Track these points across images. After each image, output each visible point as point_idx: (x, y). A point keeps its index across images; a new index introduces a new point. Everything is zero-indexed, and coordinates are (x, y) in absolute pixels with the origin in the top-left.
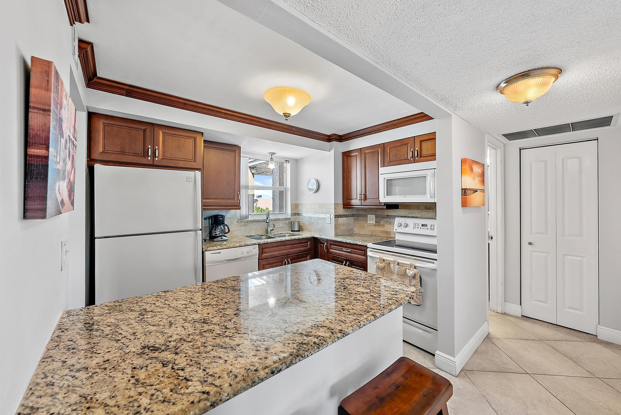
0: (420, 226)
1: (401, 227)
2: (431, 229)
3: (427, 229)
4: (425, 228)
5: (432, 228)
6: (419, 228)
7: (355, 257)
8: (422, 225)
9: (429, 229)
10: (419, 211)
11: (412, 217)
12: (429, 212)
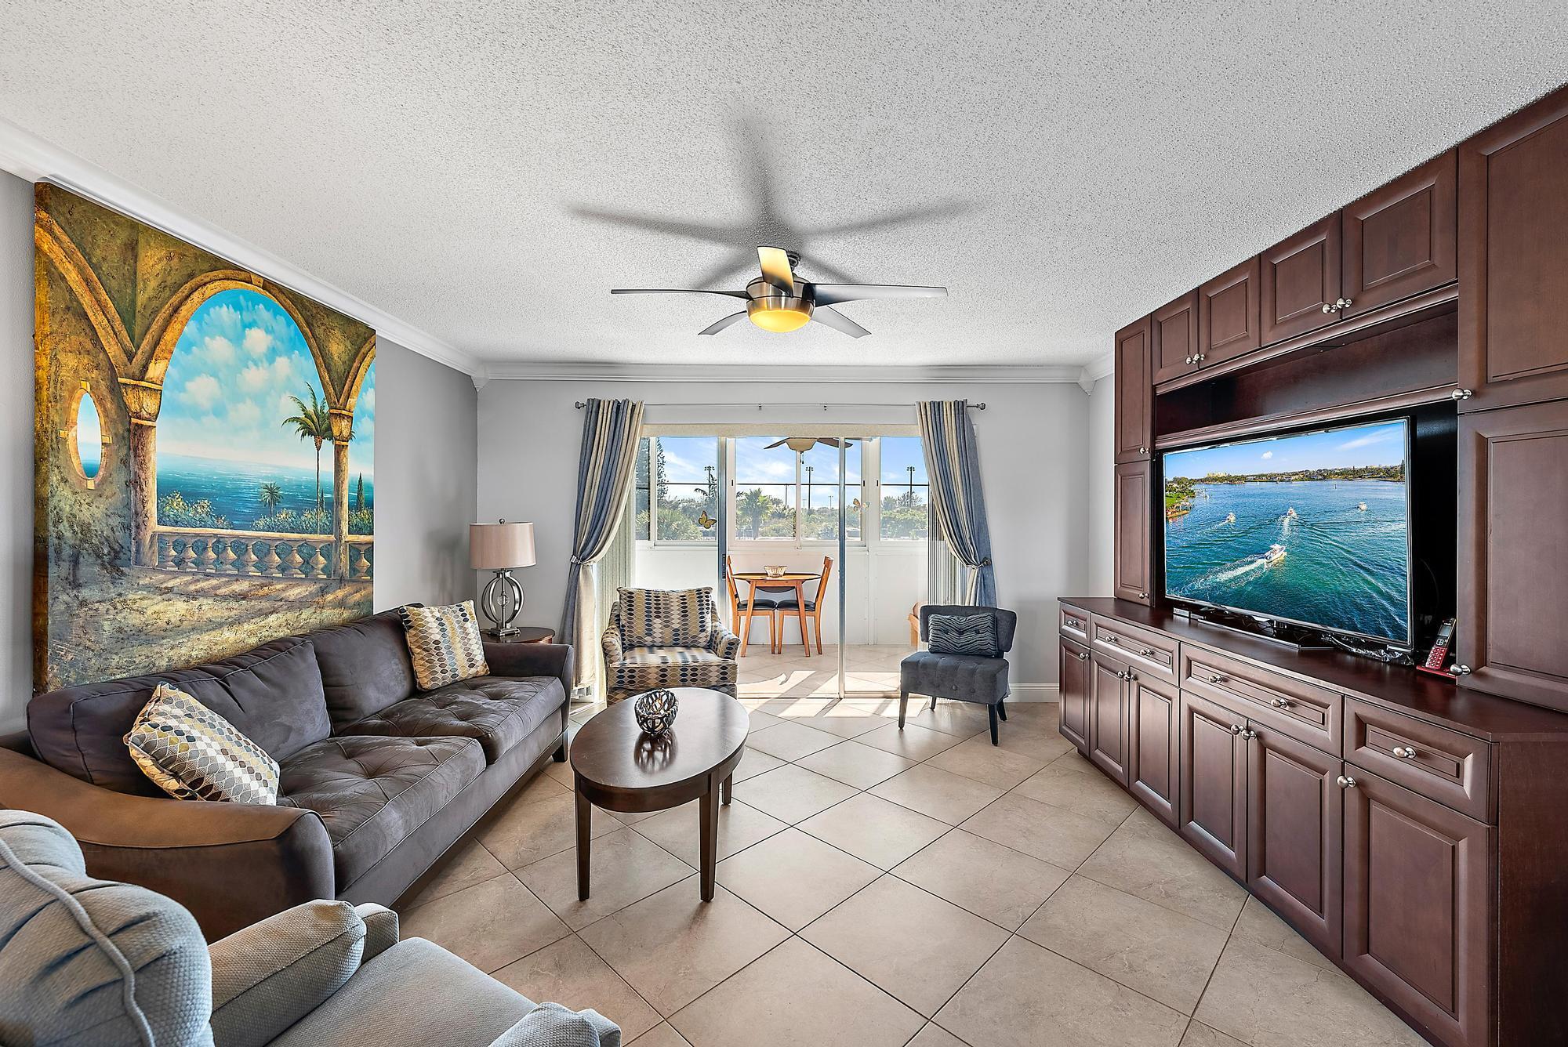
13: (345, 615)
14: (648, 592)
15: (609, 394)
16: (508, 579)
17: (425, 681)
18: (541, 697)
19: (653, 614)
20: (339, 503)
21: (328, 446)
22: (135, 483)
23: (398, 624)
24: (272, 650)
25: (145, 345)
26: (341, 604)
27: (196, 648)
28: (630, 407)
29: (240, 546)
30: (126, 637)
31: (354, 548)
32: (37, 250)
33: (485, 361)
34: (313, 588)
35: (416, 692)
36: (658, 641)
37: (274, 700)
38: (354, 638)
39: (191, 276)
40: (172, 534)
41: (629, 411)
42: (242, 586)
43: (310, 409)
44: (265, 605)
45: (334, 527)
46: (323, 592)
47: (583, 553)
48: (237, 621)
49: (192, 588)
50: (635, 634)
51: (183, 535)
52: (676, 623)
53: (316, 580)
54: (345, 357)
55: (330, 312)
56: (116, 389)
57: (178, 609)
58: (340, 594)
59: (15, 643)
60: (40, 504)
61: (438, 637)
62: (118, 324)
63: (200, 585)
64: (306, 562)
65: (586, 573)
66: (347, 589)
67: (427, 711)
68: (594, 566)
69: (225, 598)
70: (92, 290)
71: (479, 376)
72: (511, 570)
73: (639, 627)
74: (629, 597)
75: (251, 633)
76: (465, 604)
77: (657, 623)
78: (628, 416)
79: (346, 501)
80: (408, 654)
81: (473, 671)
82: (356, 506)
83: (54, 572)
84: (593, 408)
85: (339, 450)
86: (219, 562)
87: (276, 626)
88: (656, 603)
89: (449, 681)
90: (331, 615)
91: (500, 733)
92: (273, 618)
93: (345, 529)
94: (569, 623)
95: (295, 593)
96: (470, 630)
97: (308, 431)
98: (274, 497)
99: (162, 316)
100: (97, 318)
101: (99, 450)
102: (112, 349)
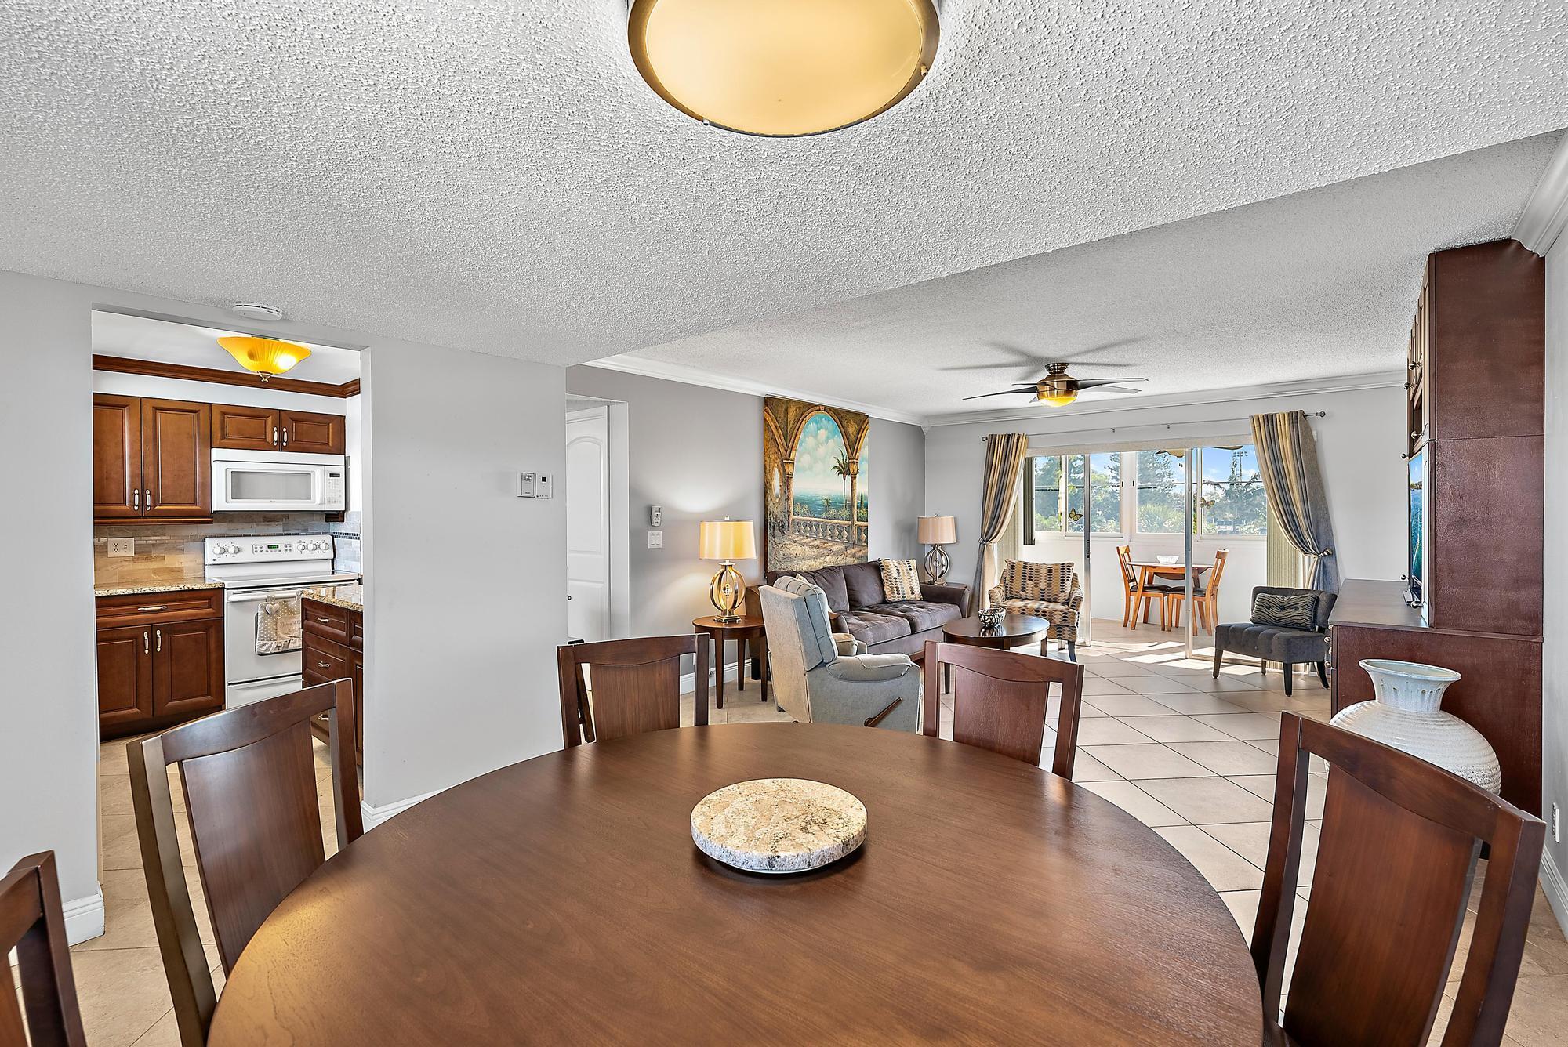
0: (265, 548)
1: (224, 555)
2: (286, 550)
3: (280, 551)
4: (276, 551)
5: (288, 548)
6: (264, 551)
7: (181, 617)
8: (269, 547)
9: (284, 551)
10: (251, 524)
11: (244, 536)
12: (270, 525)
13: (856, 562)
14: (1026, 563)
15: (1001, 430)
16: (939, 551)
17: (890, 598)
18: (945, 612)
19: (1027, 578)
20: (853, 506)
21: (848, 477)
22: (788, 500)
23: (877, 567)
24: (829, 570)
25: (790, 447)
26: (854, 556)
27: (804, 566)
28: (1016, 438)
29: (817, 525)
30: (787, 557)
31: (859, 528)
32: (765, 419)
33: (927, 417)
34: (843, 547)
35: (885, 601)
36: (1030, 596)
37: (830, 588)
38: (859, 570)
39: (802, 415)
40: (798, 519)
41: (1015, 441)
42: (817, 543)
43: (841, 461)
44: (825, 552)
45: (851, 518)
46: (846, 548)
47: (987, 537)
48: (816, 558)
49: (803, 541)
50: (1014, 590)
51: (800, 520)
52: (1043, 584)
53: (844, 543)
54: (855, 433)
55: (849, 412)
56: (783, 464)
57: (798, 549)
58: (853, 551)
59: (761, 555)
60: (766, 507)
61: (896, 576)
62: (783, 440)
63: (805, 540)
64: (840, 534)
65: (989, 550)
66: (856, 549)
67: (889, 608)
68: (995, 546)
69: (813, 547)
70: (777, 430)
71: (925, 426)
72: (941, 545)
73: (1017, 585)
74: (1012, 566)
75: (821, 564)
76: (910, 561)
77: (1029, 584)
78: (1015, 444)
79: (856, 505)
80: (882, 582)
81: (913, 596)
82: (860, 507)
83: (770, 532)
84: (992, 440)
85: (853, 479)
86: (811, 531)
87: (828, 561)
88: (1030, 571)
89: (901, 599)
90: (850, 561)
91: (918, 620)
92: (828, 558)
93: (855, 519)
94: (977, 582)
95: (836, 548)
96: (913, 575)
97: (840, 472)
98: (829, 504)
99: (794, 433)
100: (778, 440)
101: (779, 488)
102: (782, 450)
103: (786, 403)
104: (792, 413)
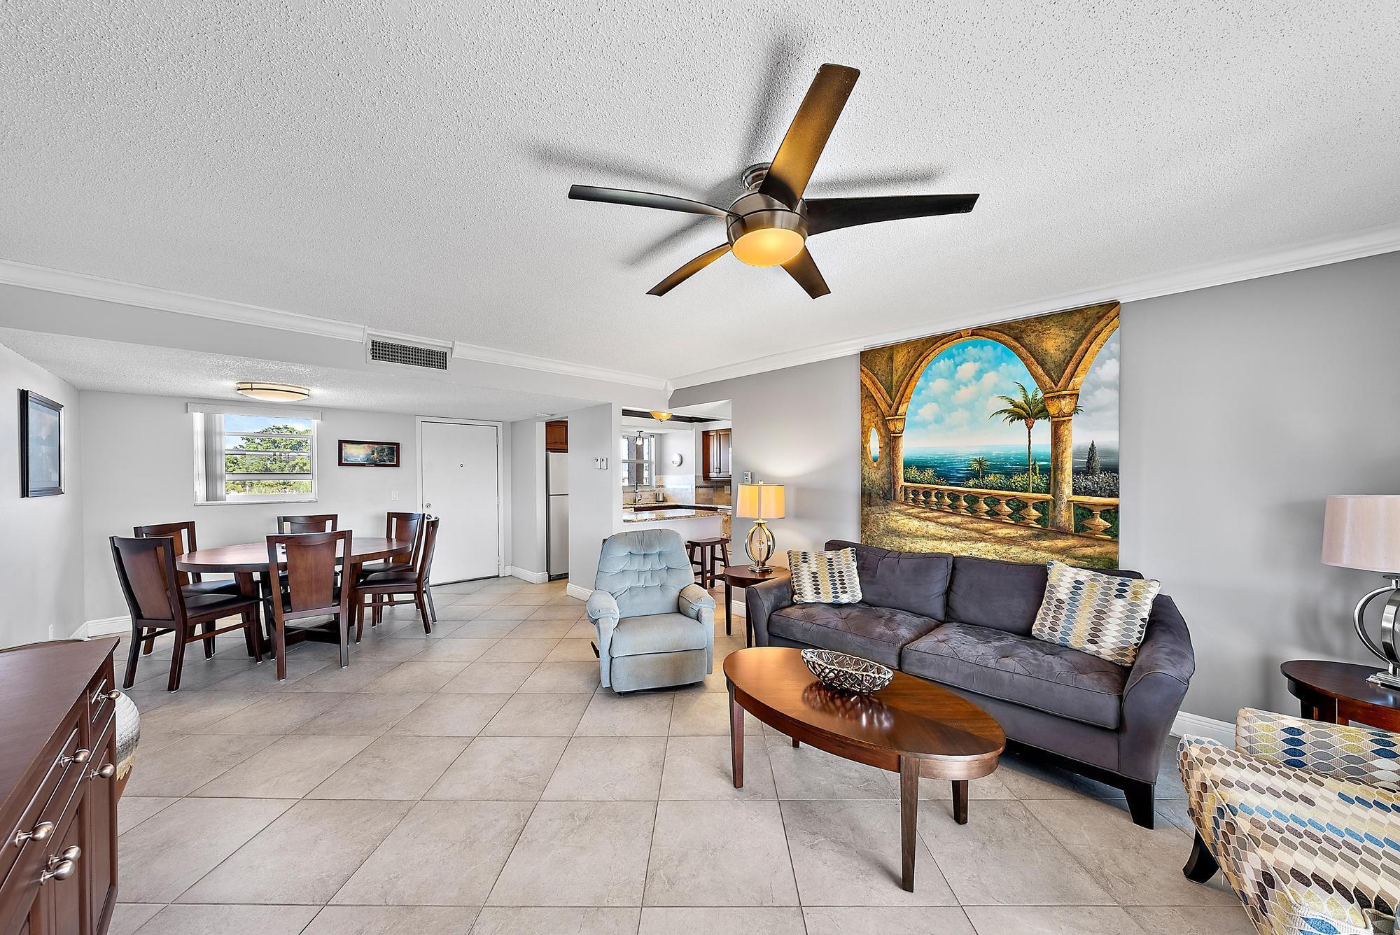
20: (1056, 468)
22: (892, 463)
25: (897, 400)
26: (1062, 552)
29: (954, 496)
30: (892, 531)
31: (1083, 507)
34: (1025, 532)
39: (919, 356)
40: (912, 487)
42: (956, 520)
43: (1020, 400)
44: (976, 535)
45: (1051, 488)
46: (1037, 537)
48: (953, 540)
49: (923, 515)
51: (917, 488)
54: (1067, 346)
55: (1046, 317)
56: (885, 423)
57: (915, 524)
60: (863, 474)
62: (886, 395)
63: (927, 515)
64: (1017, 512)
69: (944, 524)
70: (876, 384)
79: (1068, 467)
82: (1086, 471)
83: (866, 499)
85: (1058, 425)
86: (940, 504)
92: (981, 545)
93: (1068, 491)
95: (1004, 532)
97: (1017, 417)
98: (982, 467)
99: (905, 382)
100: (877, 396)
101: (879, 450)
102: (883, 406)
103: (890, 351)
104: (900, 359)
